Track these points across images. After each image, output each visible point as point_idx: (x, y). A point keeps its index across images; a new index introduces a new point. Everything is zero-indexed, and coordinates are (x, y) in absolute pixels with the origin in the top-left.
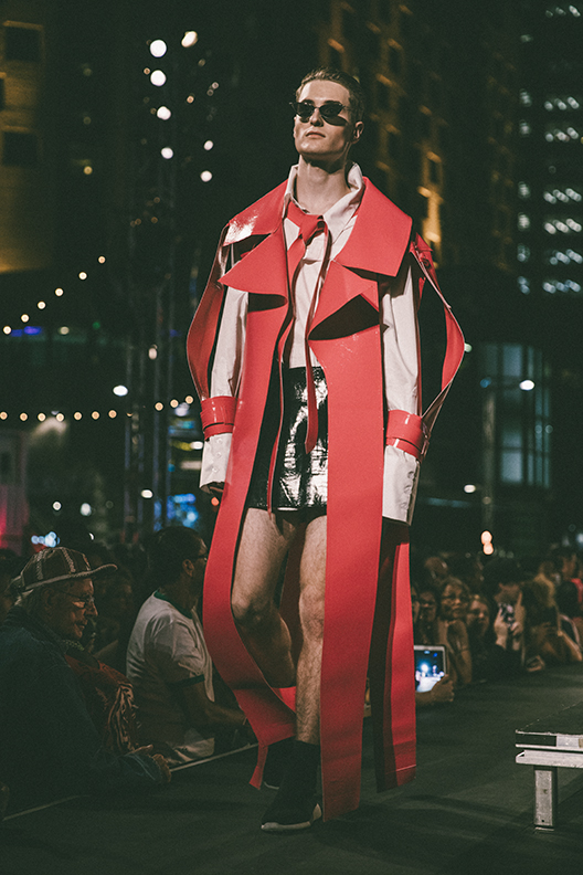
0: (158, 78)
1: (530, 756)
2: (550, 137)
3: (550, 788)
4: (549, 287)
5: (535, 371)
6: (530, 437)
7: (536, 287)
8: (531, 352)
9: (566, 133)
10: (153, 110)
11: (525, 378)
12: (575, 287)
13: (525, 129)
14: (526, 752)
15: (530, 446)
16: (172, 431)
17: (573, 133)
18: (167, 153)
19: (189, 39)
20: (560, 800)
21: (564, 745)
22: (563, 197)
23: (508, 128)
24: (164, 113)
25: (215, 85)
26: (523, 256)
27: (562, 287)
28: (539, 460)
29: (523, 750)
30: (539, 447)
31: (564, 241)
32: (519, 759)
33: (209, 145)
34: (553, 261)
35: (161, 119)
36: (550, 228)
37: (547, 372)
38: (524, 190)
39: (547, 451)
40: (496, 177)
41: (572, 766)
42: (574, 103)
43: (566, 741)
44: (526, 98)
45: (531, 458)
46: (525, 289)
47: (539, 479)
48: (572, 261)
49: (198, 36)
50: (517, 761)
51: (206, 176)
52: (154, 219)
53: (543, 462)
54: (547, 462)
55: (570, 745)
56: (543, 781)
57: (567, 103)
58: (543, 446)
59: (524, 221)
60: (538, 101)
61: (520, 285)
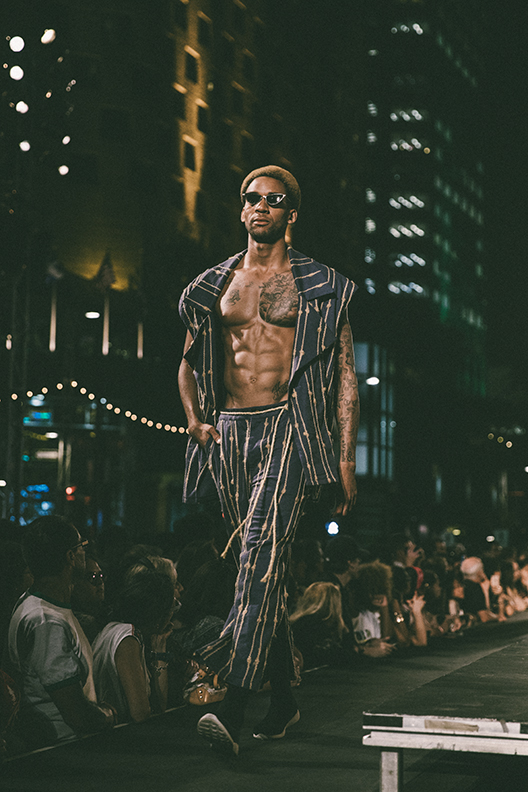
0: (17, 73)
1: (376, 738)
2: (395, 146)
3: (395, 769)
4: (393, 288)
5: (380, 368)
6: (375, 431)
7: (382, 287)
8: (376, 351)
9: (410, 144)
10: (12, 105)
11: (371, 375)
12: (419, 289)
13: (372, 138)
14: (373, 734)
15: (376, 440)
16: (27, 422)
17: (416, 143)
18: (25, 146)
19: (48, 36)
20: (405, 782)
21: (410, 726)
22: (407, 203)
23: (356, 138)
24: (22, 107)
25: (73, 82)
26: (369, 259)
27: (405, 288)
28: (383, 453)
29: (368, 732)
30: (384, 443)
31: (408, 245)
32: (366, 740)
33: (66, 140)
34: (398, 264)
35: (19, 113)
36: (395, 233)
37: (392, 369)
38: (371, 196)
39: (391, 444)
40: (344, 184)
41: (418, 747)
42: (417, 115)
43: (411, 722)
44: (372, 109)
45: (375, 451)
46: (372, 290)
47: (383, 471)
48: (416, 264)
49: (56, 34)
50: (364, 743)
51: (64, 170)
52: (11, 211)
53: (387, 455)
54: (390, 455)
55: (416, 726)
56: (389, 762)
57: (411, 115)
58: (387, 440)
59: (371, 225)
60: (384, 112)
61: (367, 286)
